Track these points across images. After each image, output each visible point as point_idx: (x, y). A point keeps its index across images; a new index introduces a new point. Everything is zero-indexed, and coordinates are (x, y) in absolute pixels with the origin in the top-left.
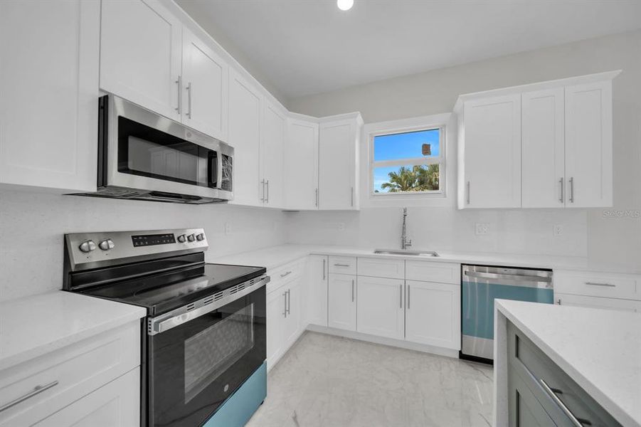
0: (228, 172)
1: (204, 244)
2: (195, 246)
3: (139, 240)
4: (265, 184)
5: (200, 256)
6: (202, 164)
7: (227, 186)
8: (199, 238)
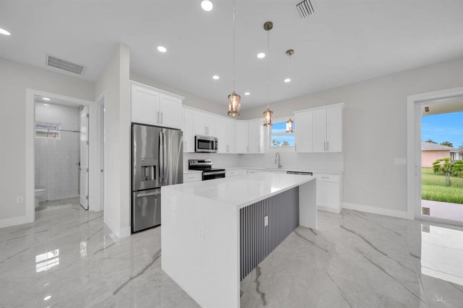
0: (216, 145)
1: (211, 163)
2: (209, 164)
3: (200, 161)
4: (228, 146)
5: (210, 167)
6: (210, 144)
7: (216, 149)
8: (210, 162)
